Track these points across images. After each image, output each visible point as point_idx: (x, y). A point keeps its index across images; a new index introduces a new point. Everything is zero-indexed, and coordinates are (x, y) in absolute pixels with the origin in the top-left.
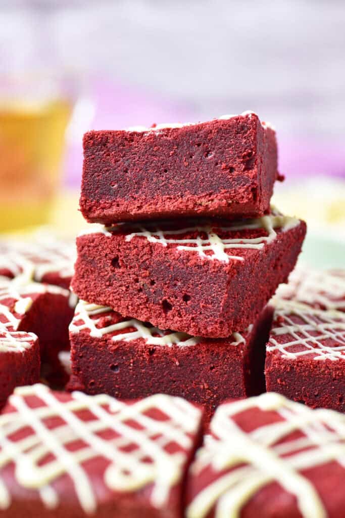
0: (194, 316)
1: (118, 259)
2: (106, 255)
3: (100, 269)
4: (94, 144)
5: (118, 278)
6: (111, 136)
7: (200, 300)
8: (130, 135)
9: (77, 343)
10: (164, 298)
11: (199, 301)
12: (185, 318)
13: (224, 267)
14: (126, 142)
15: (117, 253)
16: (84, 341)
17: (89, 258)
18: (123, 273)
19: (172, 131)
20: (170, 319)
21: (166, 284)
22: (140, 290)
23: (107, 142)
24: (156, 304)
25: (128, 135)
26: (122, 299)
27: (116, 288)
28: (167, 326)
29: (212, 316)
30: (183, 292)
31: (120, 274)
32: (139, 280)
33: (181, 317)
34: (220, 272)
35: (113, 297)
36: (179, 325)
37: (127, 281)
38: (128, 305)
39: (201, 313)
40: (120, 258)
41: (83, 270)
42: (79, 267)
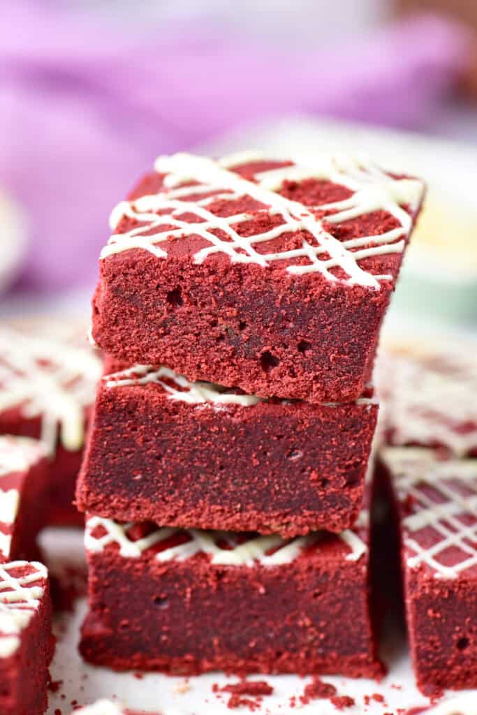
0: (317, 373)
1: (180, 292)
2: (158, 286)
3: (146, 309)
4: (113, 409)
5: (180, 321)
6: (143, 402)
7: (329, 349)
8: (174, 404)
9: (99, 567)
10: (265, 349)
11: (326, 350)
12: (302, 378)
13: (372, 296)
14: (165, 415)
15: (178, 283)
16: (111, 563)
17: (126, 293)
18: (189, 313)
19: (242, 410)
20: (276, 381)
21: (267, 327)
22: (221, 338)
23: (135, 409)
24: (251, 359)
25: (171, 405)
26: (189, 354)
27: (177, 338)
28: (272, 392)
29: (349, 372)
30: (299, 338)
31: (183, 315)
32: (219, 323)
33: (294, 375)
34: (366, 305)
35: (173, 351)
36: (293, 389)
37: (199, 325)
38: (200, 362)
39: (330, 369)
40: (183, 290)
41: (115, 312)
42: (109, 308)
